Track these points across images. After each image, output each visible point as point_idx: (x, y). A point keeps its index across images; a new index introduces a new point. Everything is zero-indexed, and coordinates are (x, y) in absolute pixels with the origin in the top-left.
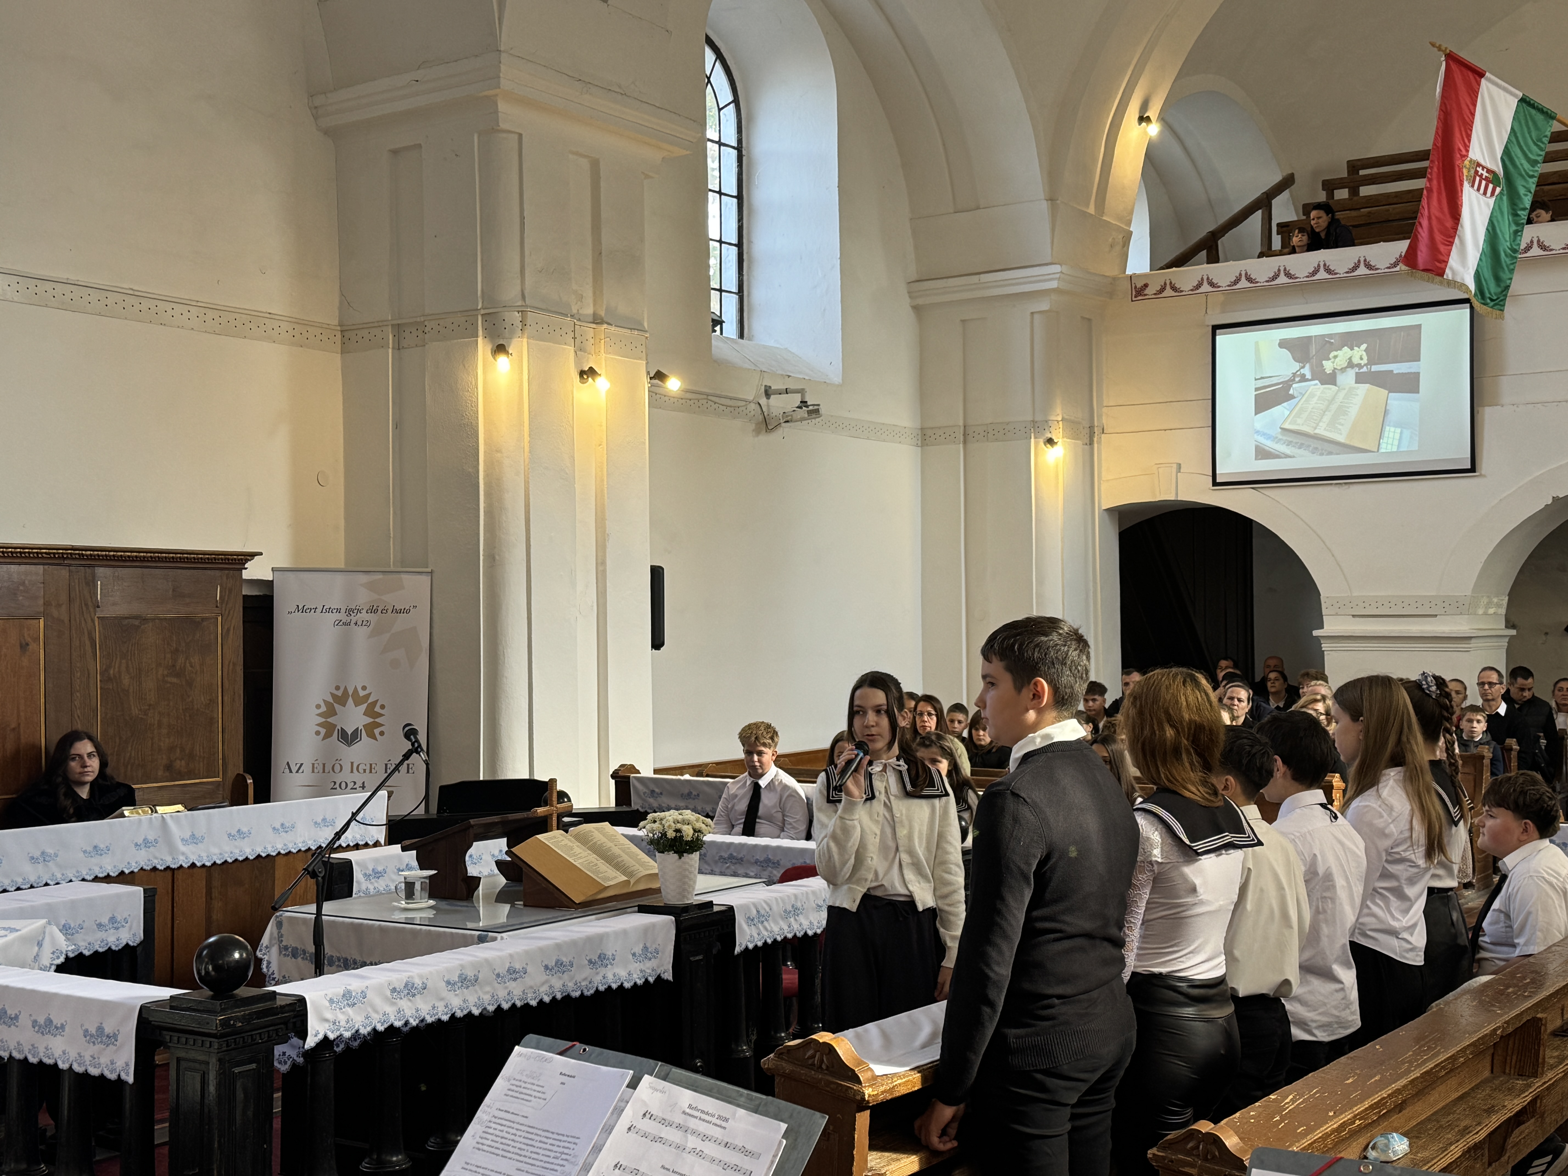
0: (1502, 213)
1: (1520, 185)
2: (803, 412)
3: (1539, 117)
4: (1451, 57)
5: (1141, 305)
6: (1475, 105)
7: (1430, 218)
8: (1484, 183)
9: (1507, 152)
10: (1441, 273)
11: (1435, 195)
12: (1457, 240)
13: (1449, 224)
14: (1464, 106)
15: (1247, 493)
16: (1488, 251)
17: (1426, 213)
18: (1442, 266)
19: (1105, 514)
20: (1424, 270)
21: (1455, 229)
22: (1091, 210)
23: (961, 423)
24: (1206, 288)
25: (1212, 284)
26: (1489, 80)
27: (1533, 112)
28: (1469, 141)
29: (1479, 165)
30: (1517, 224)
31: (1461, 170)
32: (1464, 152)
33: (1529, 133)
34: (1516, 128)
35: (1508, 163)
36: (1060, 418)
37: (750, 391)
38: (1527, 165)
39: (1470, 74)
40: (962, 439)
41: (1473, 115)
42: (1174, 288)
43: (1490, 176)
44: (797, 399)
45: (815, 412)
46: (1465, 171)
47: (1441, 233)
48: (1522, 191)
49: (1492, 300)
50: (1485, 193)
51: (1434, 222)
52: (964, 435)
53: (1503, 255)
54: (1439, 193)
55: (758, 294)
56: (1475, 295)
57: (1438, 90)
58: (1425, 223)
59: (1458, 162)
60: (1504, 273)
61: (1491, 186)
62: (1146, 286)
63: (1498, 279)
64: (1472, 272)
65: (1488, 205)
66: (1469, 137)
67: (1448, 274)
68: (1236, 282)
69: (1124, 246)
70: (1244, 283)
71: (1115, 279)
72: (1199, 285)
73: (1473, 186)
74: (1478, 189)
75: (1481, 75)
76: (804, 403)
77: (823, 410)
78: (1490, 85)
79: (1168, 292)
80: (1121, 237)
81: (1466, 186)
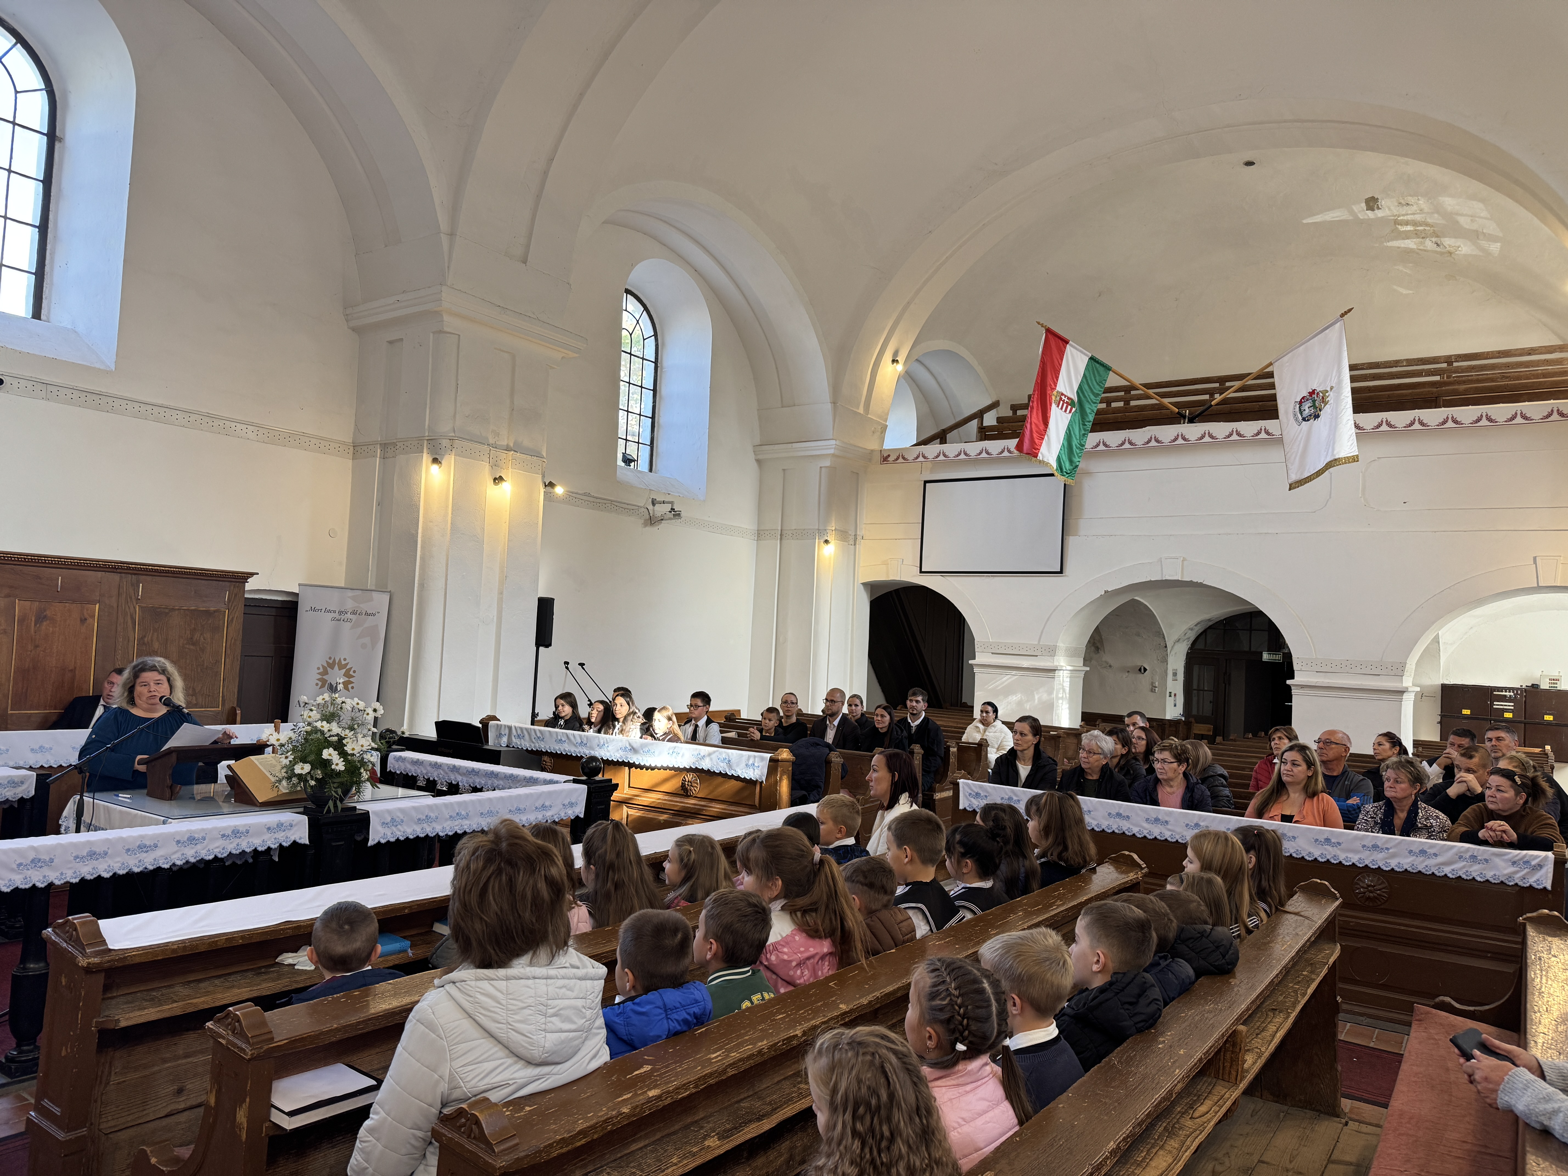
0: (1075, 423)
1: (1087, 407)
2: (671, 515)
3: (1101, 369)
4: (1049, 331)
5: (885, 467)
6: (1062, 360)
7: (1031, 423)
8: (1065, 405)
9: (1080, 388)
10: (1036, 456)
11: (1035, 410)
12: (1046, 437)
13: (1042, 427)
14: (1056, 361)
15: (938, 577)
16: (1066, 444)
17: (1029, 421)
18: (1037, 451)
19: (861, 586)
20: (1026, 454)
21: (1045, 431)
22: (861, 410)
23: (779, 528)
24: (921, 459)
25: (924, 457)
26: (1072, 346)
27: (1098, 365)
28: (1057, 380)
29: (1062, 394)
30: (1085, 430)
31: (1050, 397)
32: (1053, 387)
33: (1095, 377)
34: (1087, 375)
35: (1081, 395)
36: (834, 529)
37: (643, 501)
38: (1092, 397)
39: (1060, 341)
40: (779, 537)
41: (1061, 365)
42: (904, 458)
43: (1070, 402)
44: (668, 507)
45: (676, 514)
46: (1053, 398)
47: (1037, 432)
48: (1088, 411)
49: (1067, 473)
50: (1066, 411)
51: (1033, 426)
52: (781, 535)
53: (1074, 447)
54: (1037, 410)
55: (661, 445)
56: (1057, 469)
57: (1041, 350)
58: (1028, 426)
59: (1048, 392)
60: (1075, 457)
61: (1069, 407)
62: (889, 456)
63: (1071, 462)
64: (1055, 457)
65: (1067, 418)
66: (1057, 378)
67: (1040, 457)
68: (938, 456)
69: (882, 433)
70: (941, 458)
71: (872, 451)
72: (918, 457)
73: (1058, 406)
74: (1062, 409)
75: (1067, 342)
76: (673, 509)
77: (683, 514)
78: (1072, 349)
79: (901, 460)
80: (880, 427)
81: (1054, 406)
